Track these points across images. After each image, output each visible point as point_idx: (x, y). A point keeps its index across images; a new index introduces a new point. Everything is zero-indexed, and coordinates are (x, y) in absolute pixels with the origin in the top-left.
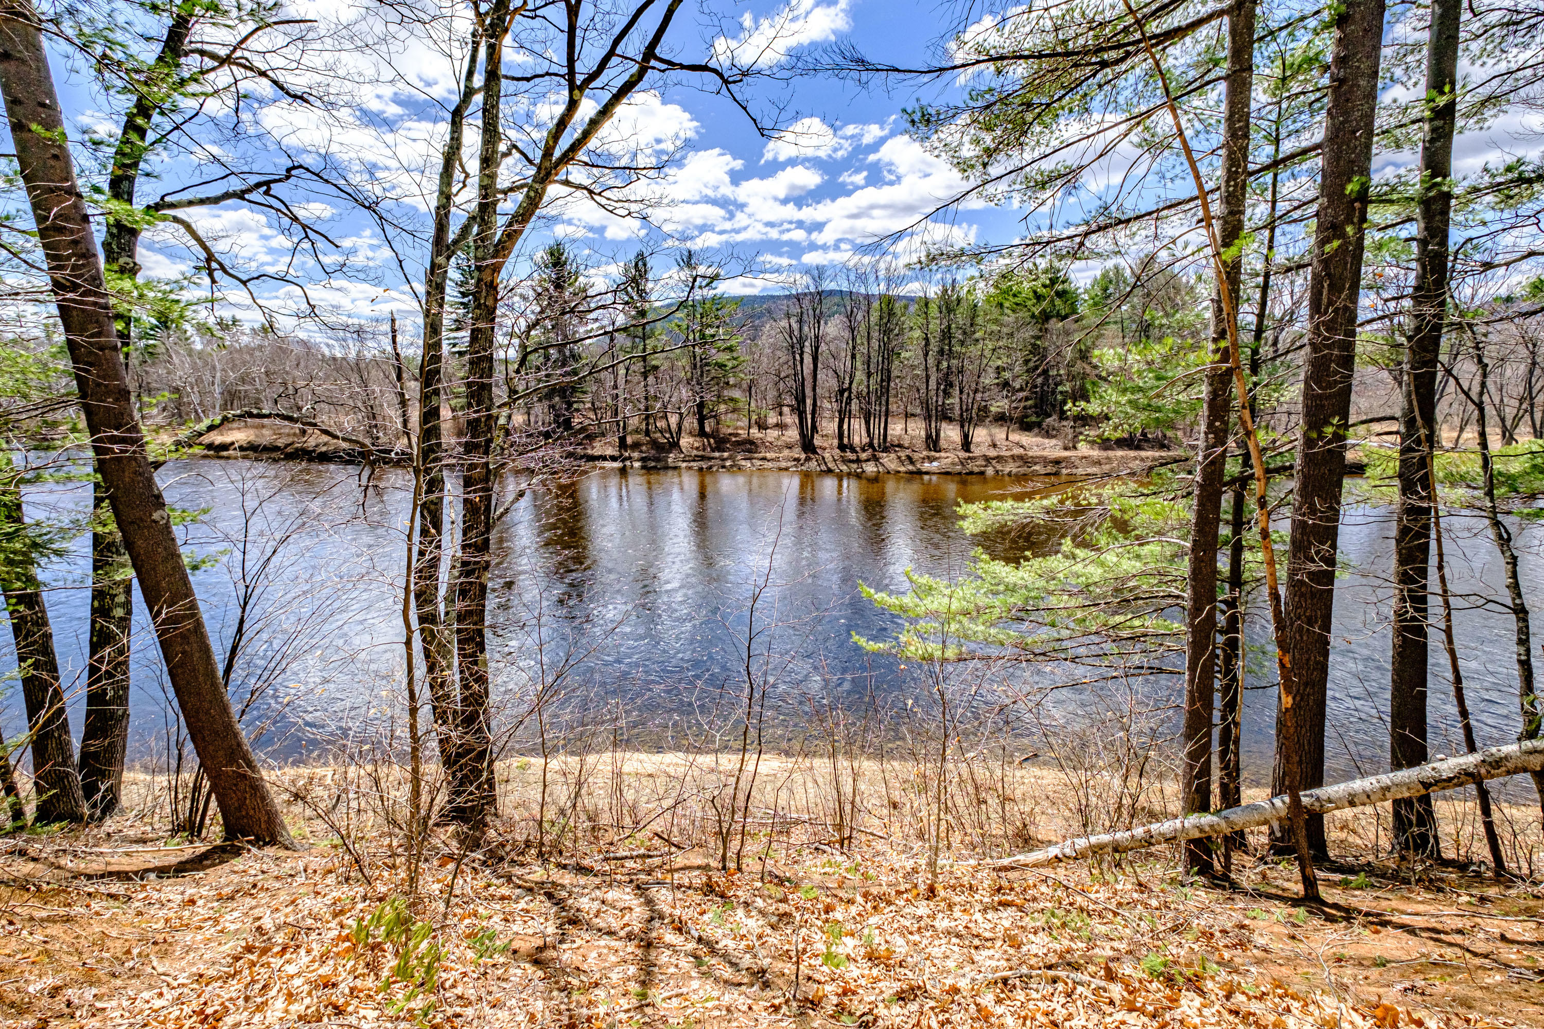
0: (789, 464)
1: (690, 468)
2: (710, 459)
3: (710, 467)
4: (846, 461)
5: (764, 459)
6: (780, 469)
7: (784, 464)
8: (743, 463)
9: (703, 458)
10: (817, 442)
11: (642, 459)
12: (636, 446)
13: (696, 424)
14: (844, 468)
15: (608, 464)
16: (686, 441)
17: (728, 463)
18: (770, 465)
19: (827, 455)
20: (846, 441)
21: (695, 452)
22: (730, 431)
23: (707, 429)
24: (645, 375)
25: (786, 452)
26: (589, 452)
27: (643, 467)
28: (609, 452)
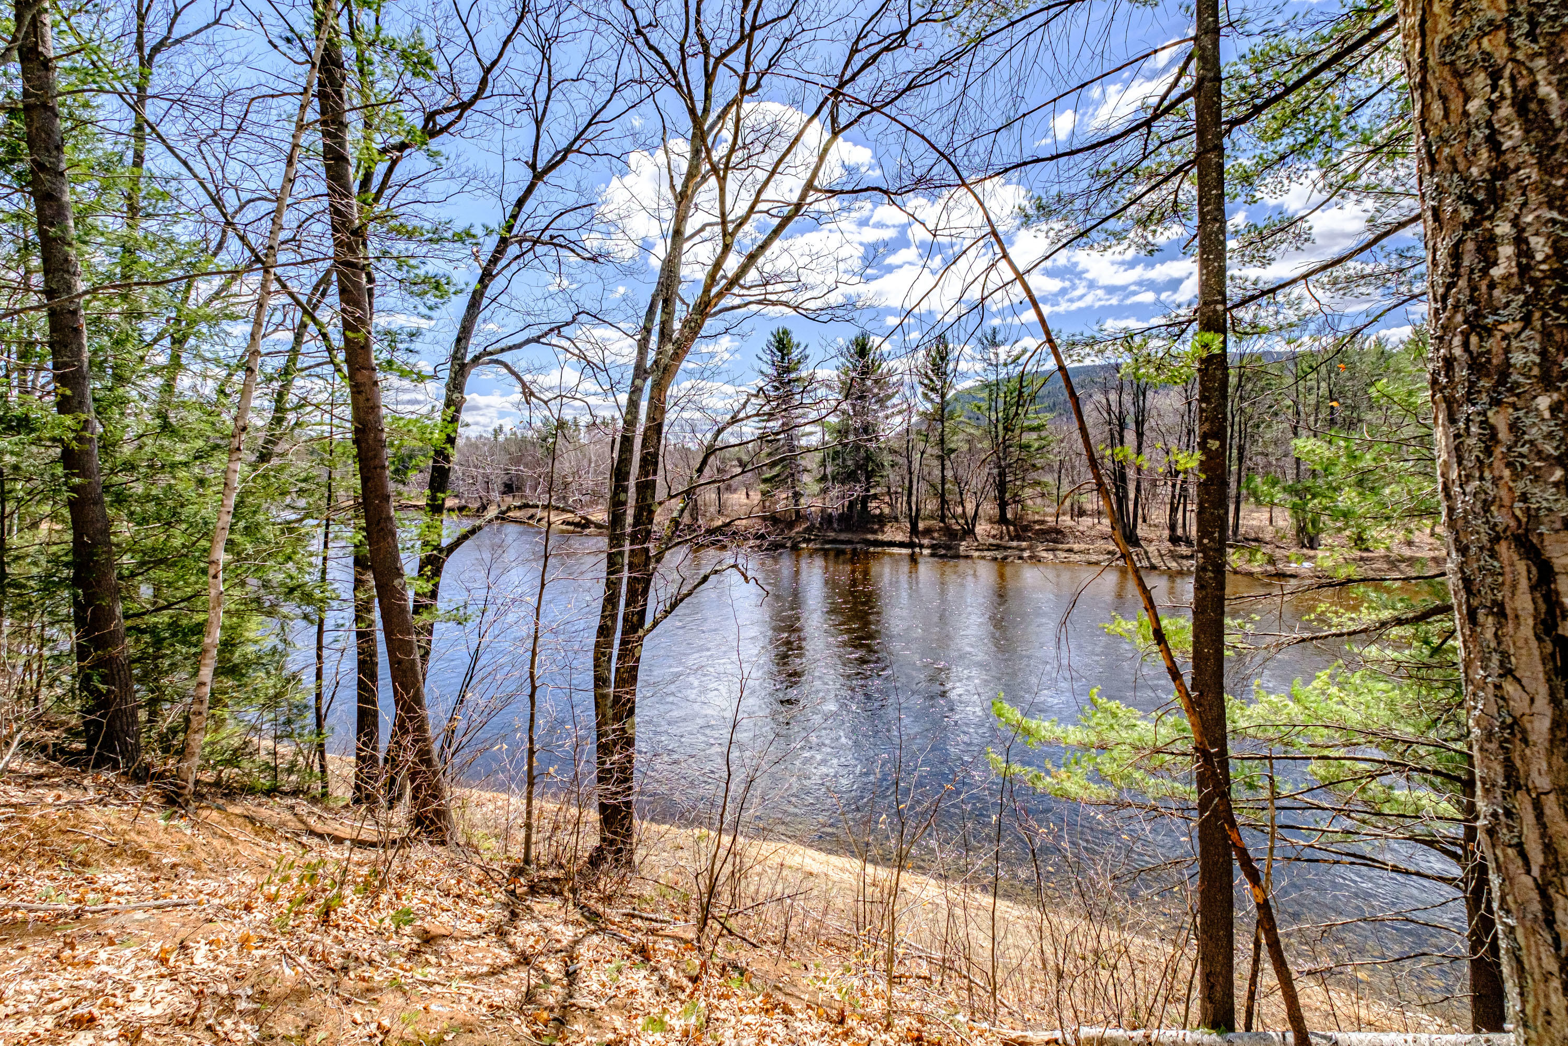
0: (1101, 558)
1: (983, 558)
2: (1006, 548)
3: (1005, 558)
4: (1175, 556)
5: (1070, 550)
6: (1090, 563)
7: (1094, 558)
8: (1044, 554)
9: (998, 547)
10: (1142, 531)
11: (932, 547)
12: (928, 532)
13: (997, 511)
14: (1173, 565)
15: (896, 550)
16: (981, 528)
17: (1026, 554)
18: (1077, 557)
19: (1151, 549)
20: (1180, 532)
21: (991, 541)
22: (1037, 517)
23: (1009, 516)
24: (941, 459)
25: (1100, 544)
26: (880, 537)
27: (932, 555)
28: (900, 537)
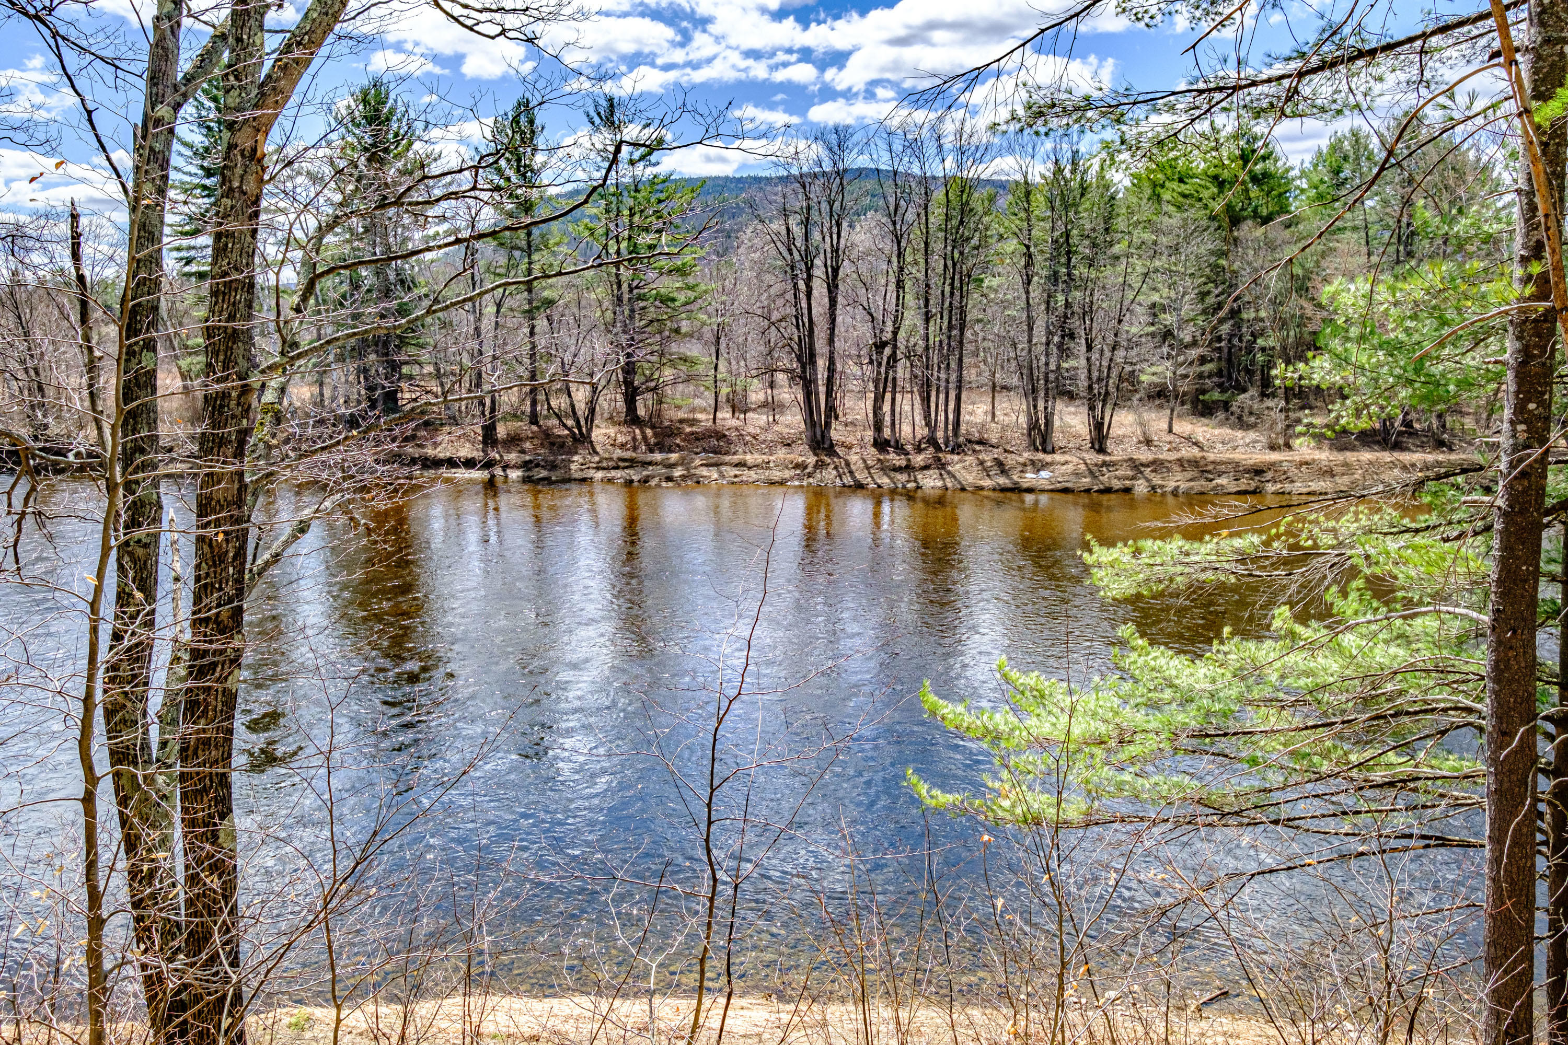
0: (787, 474)
1: (610, 481)
2: (646, 464)
3: (646, 480)
4: (886, 469)
5: (741, 464)
6: (772, 483)
7: (777, 475)
8: (704, 472)
9: (632, 463)
10: (837, 433)
11: (526, 465)
12: (514, 441)
13: (621, 404)
14: (885, 481)
15: (462, 474)
16: (601, 433)
17: (678, 472)
18: (752, 475)
19: (853, 458)
20: (887, 432)
21: (618, 453)
22: (681, 415)
23: (641, 412)
24: (530, 314)
25: (781, 453)
26: (430, 452)
27: (526, 480)
28: (465, 451)
